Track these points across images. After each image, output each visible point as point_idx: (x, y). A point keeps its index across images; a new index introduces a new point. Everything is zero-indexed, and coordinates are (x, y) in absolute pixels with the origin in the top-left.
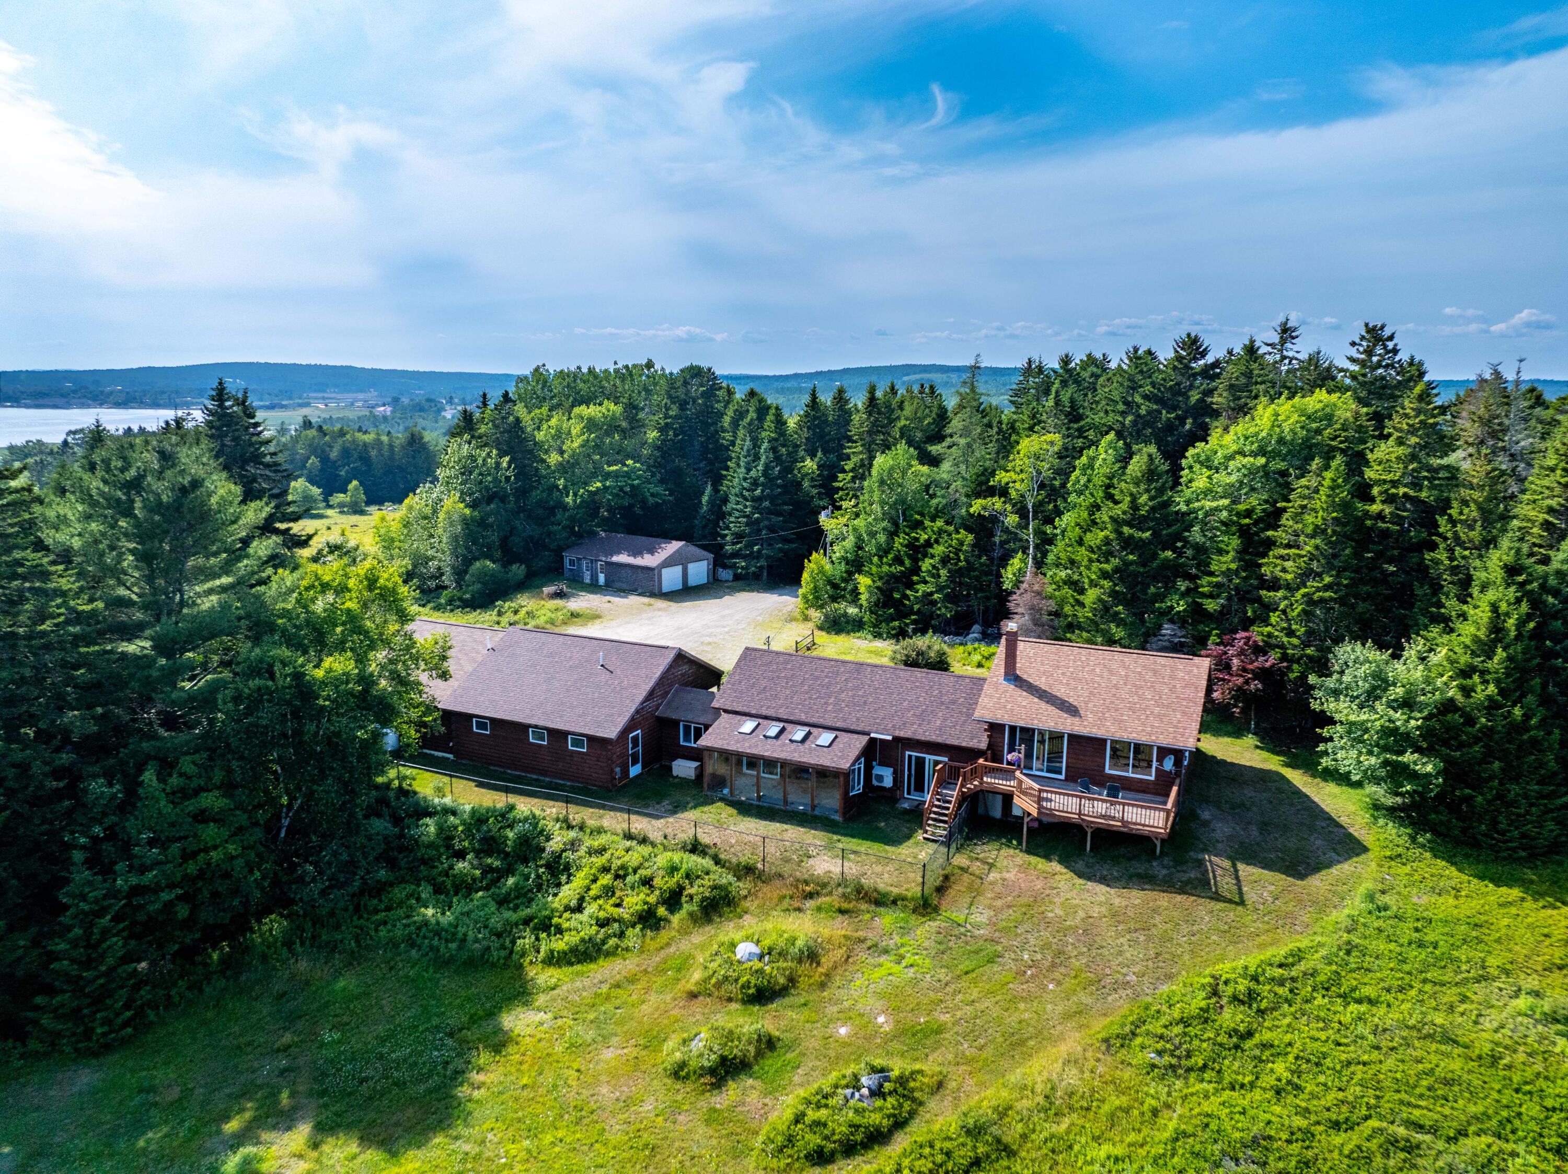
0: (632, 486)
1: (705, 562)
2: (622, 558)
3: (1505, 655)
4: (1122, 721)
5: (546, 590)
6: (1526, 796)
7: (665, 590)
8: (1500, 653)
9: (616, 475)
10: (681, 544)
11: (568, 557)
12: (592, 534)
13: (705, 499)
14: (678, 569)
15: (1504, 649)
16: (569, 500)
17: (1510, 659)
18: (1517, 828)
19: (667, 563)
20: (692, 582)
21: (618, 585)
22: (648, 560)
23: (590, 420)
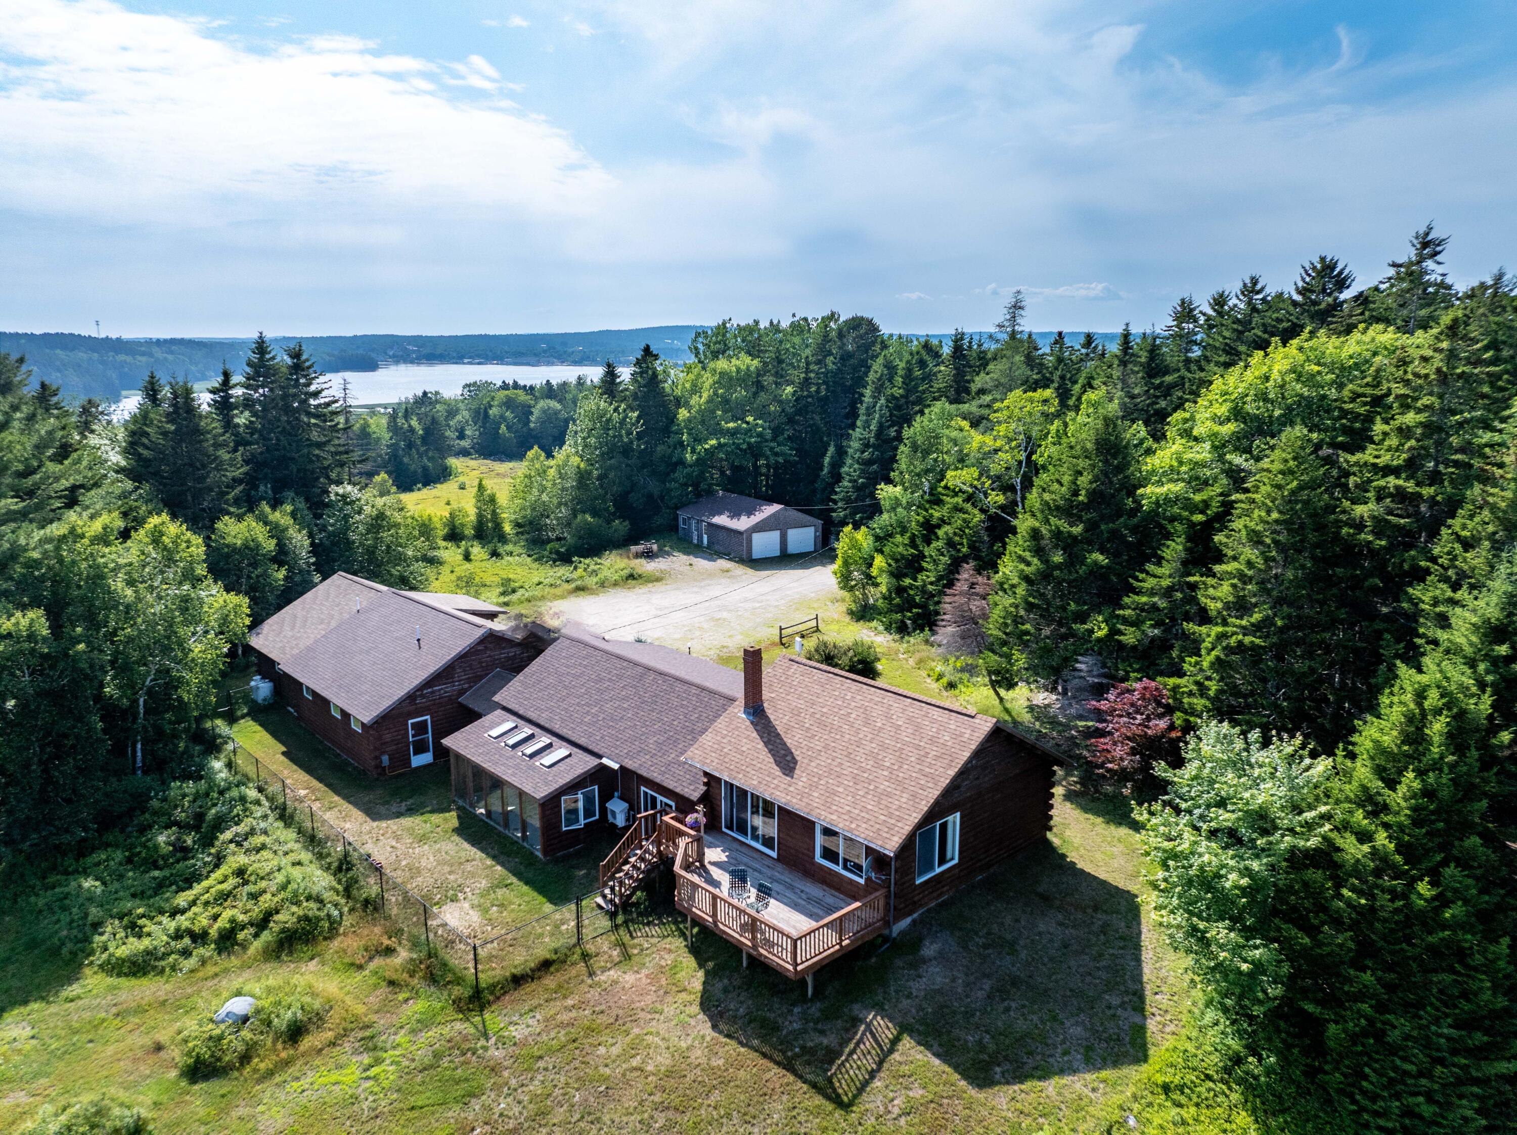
0: (749, 444)
1: (812, 529)
2: (722, 520)
3: (1417, 785)
4: (835, 793)
5: (634, 548)
6: (1427, 1044)
7: (756, 555)
8: (1410, 780)
9: (733, 433)
10: (780, 507)
11: (682, 515)
12: (710, 492)
13: (827, 460)
14: (775, 535)
15: (1421, 773)
16: (689, 457)
17: (1428, 793)
18: (1397, 1096)
19: (759, 528)
20: (792, 549)
21: (716, 547)
22: (743, 523)
23: (722, 374)
